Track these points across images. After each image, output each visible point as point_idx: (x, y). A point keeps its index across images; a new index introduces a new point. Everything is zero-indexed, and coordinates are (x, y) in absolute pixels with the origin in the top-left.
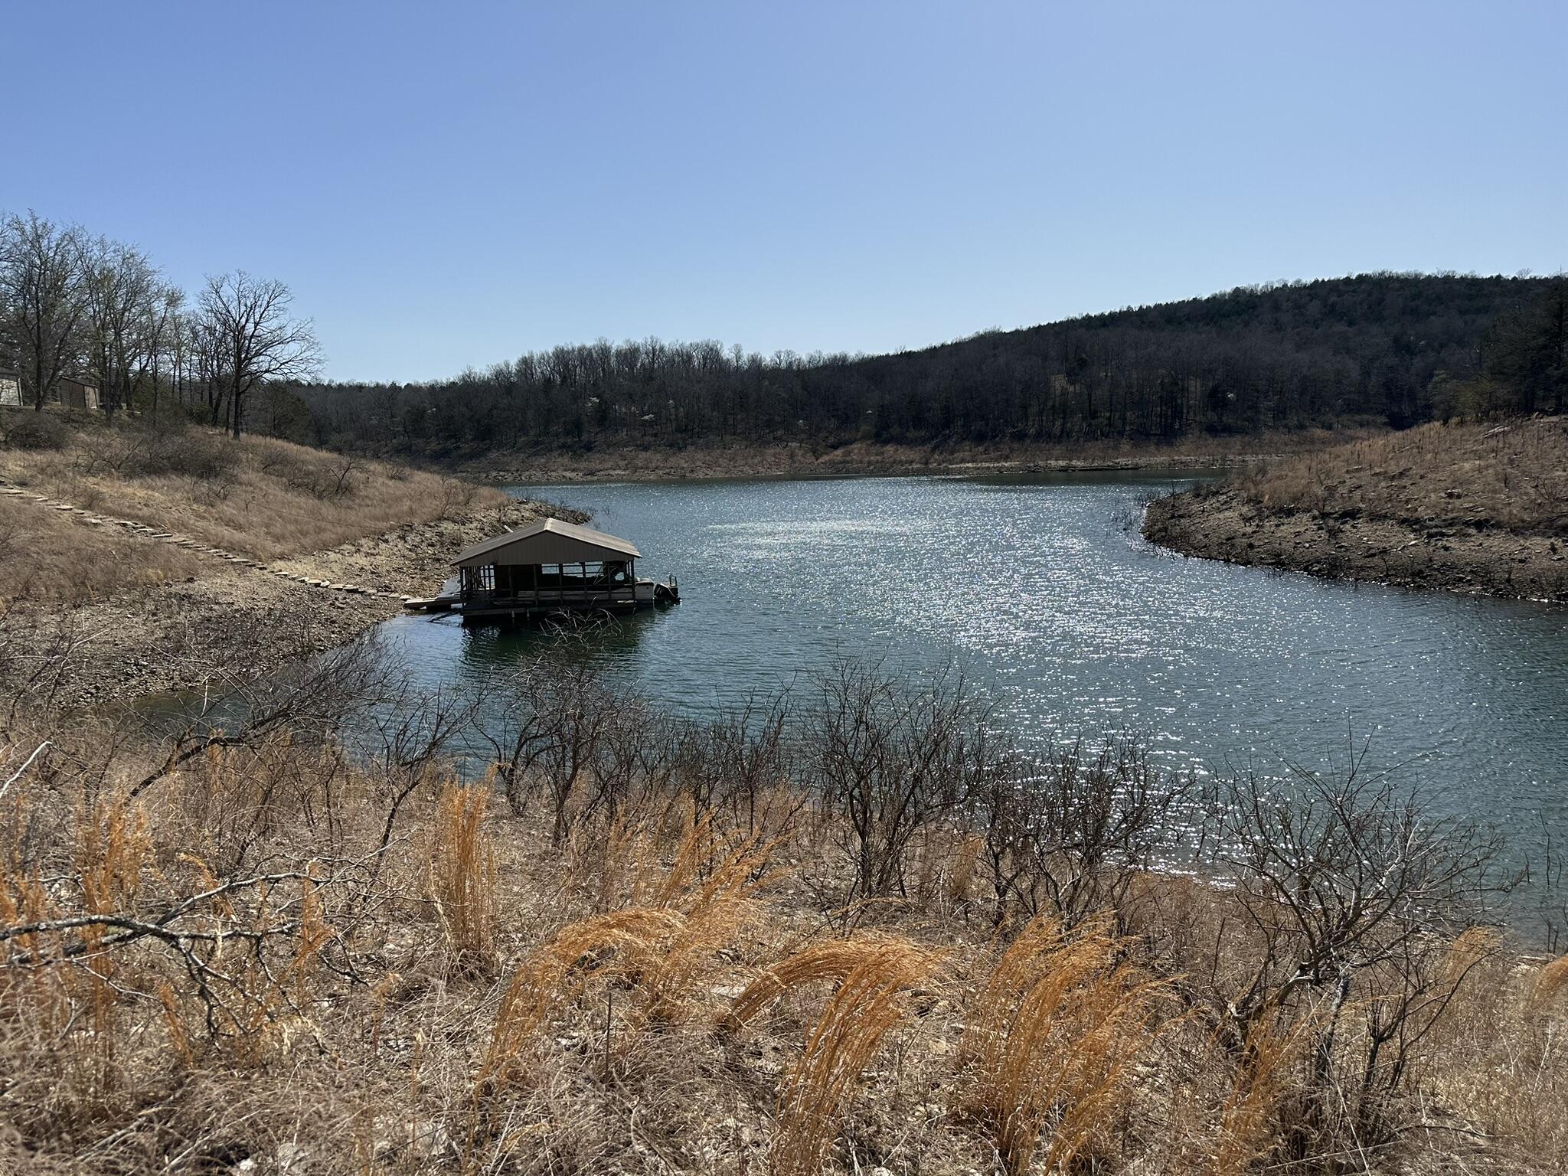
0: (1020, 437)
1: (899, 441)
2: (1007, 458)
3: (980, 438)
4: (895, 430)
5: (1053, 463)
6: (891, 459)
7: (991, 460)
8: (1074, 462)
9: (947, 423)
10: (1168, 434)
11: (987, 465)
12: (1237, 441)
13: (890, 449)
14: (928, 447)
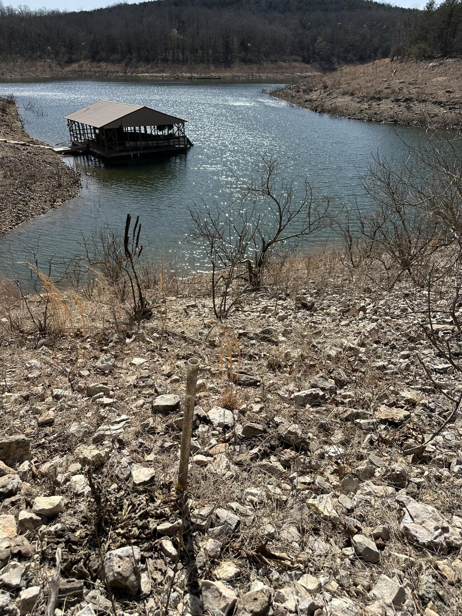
13: (103, 65)
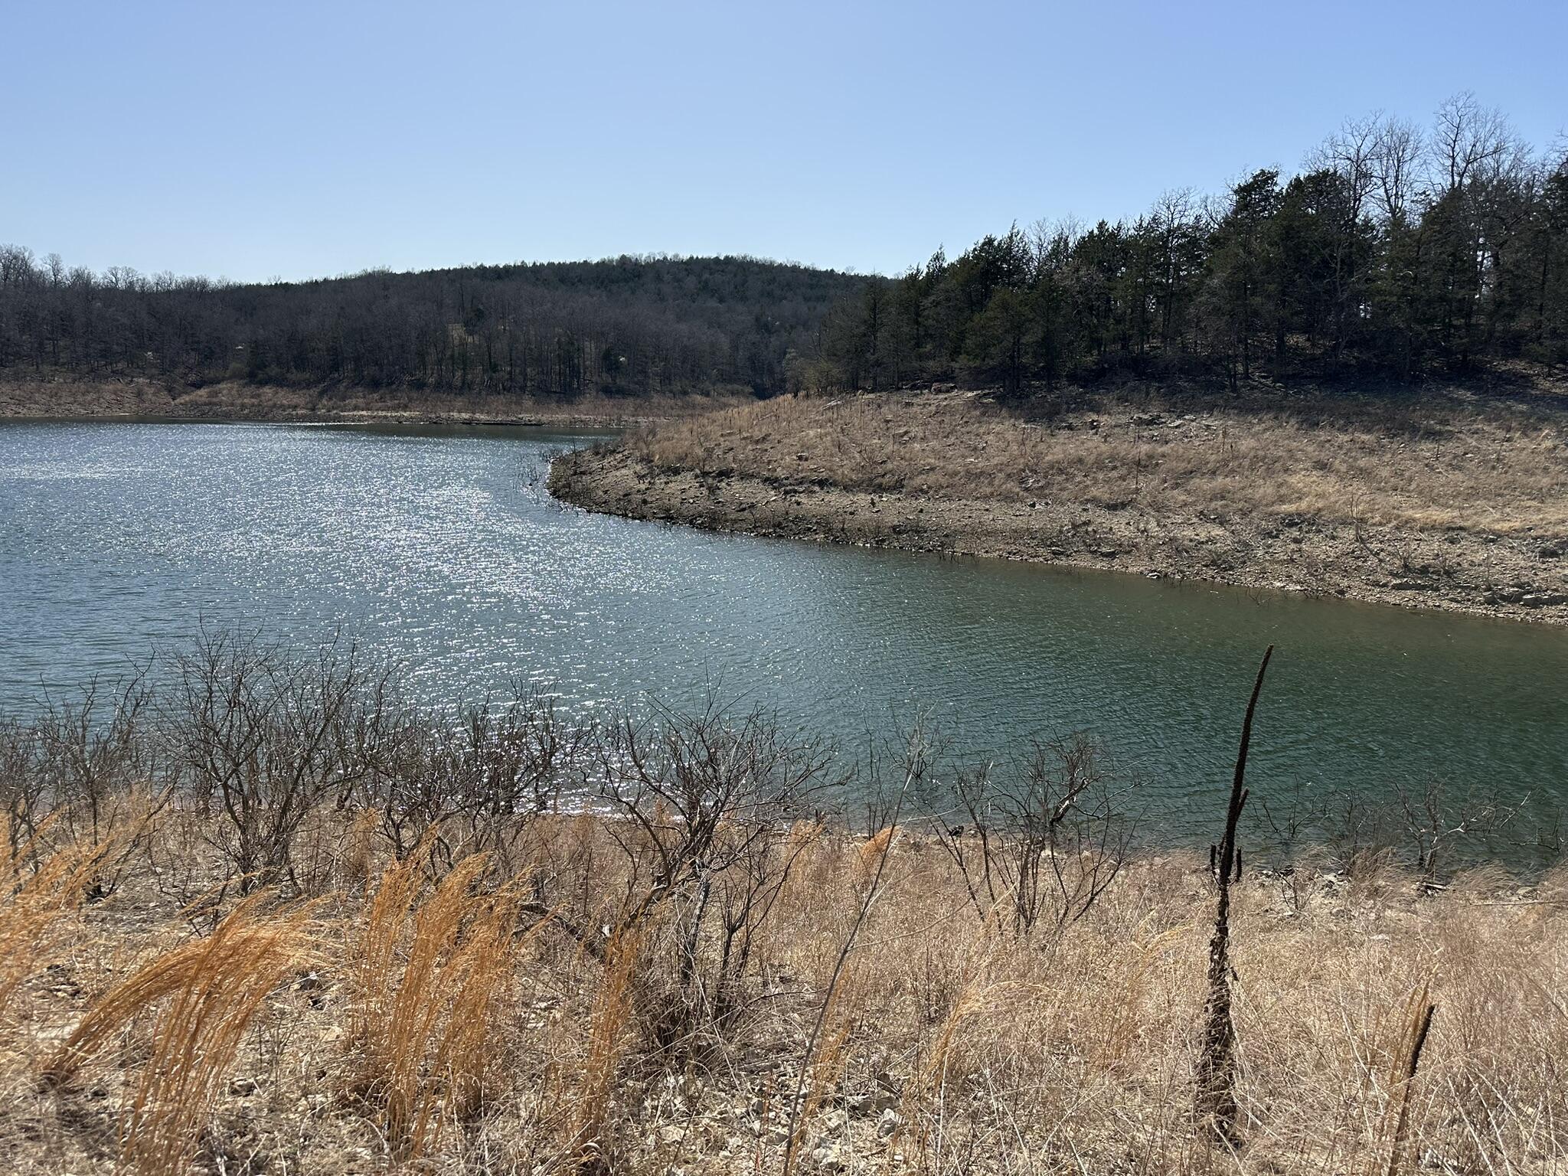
0: (420, 385)
1: (279, 382)
2: (405, 408)
3: (375, 385)
4: (274, 370)
5: (455, 415)
6: (271, 403)
7: (388, 409)
8: (477, 416)
9: (335, 366)
10: (567, 392)
11: (384, 413)
12: (630, 403)
13: (268, 391)
14: (314, 391)
